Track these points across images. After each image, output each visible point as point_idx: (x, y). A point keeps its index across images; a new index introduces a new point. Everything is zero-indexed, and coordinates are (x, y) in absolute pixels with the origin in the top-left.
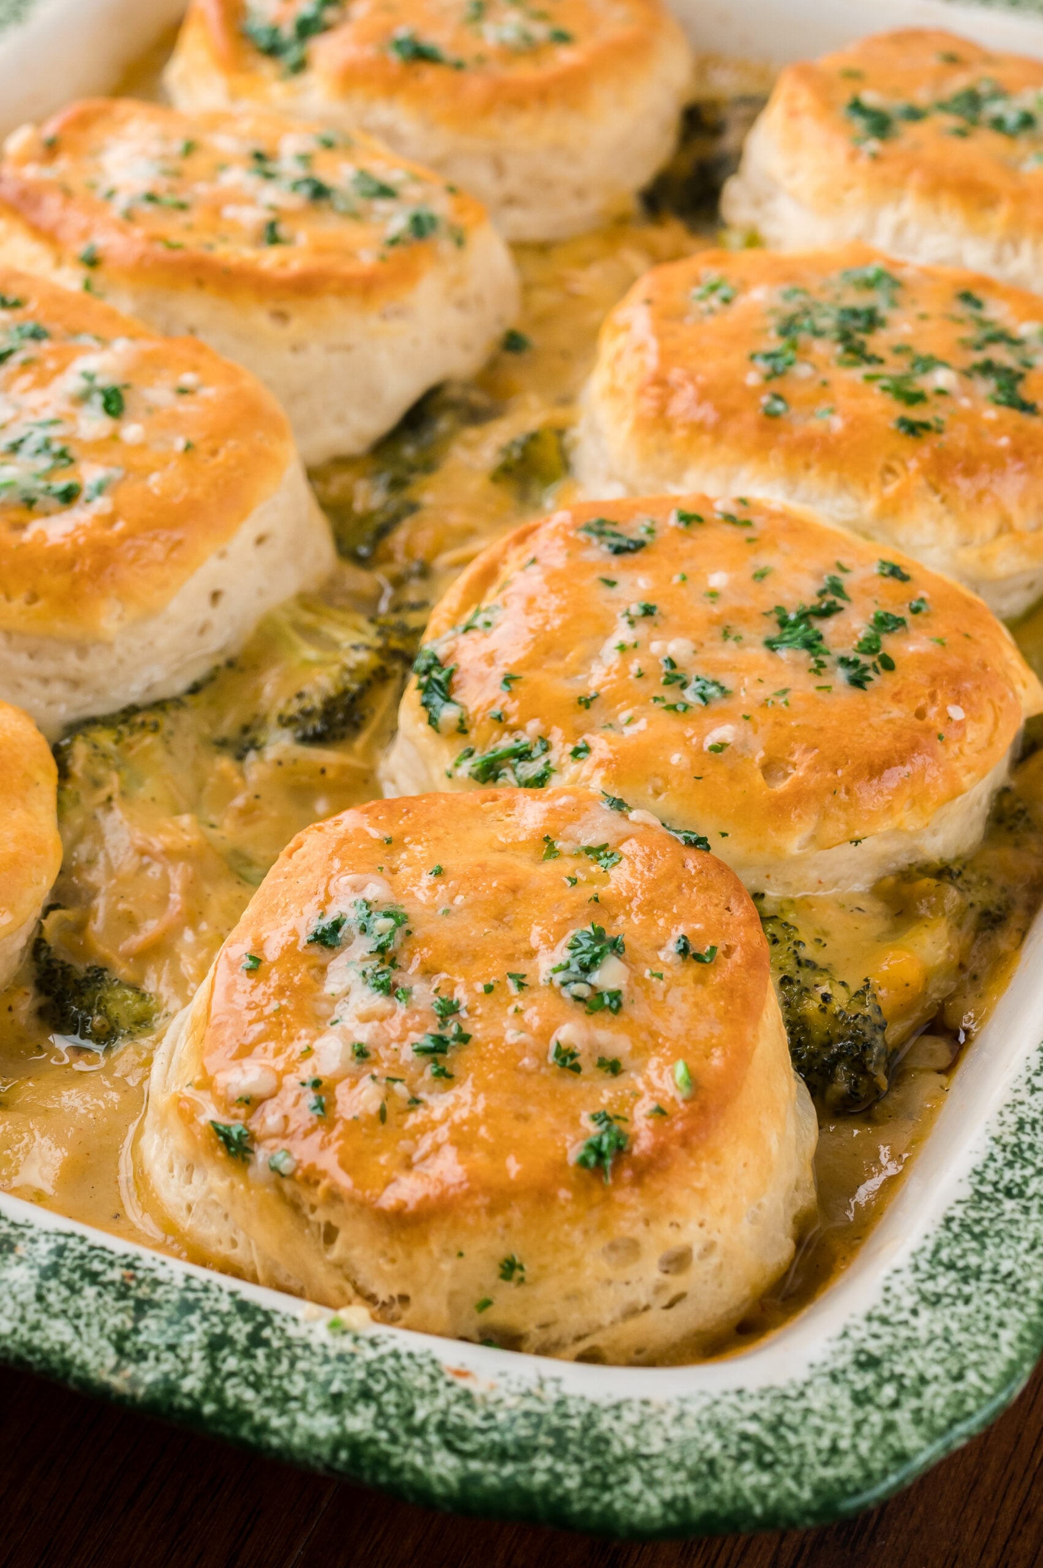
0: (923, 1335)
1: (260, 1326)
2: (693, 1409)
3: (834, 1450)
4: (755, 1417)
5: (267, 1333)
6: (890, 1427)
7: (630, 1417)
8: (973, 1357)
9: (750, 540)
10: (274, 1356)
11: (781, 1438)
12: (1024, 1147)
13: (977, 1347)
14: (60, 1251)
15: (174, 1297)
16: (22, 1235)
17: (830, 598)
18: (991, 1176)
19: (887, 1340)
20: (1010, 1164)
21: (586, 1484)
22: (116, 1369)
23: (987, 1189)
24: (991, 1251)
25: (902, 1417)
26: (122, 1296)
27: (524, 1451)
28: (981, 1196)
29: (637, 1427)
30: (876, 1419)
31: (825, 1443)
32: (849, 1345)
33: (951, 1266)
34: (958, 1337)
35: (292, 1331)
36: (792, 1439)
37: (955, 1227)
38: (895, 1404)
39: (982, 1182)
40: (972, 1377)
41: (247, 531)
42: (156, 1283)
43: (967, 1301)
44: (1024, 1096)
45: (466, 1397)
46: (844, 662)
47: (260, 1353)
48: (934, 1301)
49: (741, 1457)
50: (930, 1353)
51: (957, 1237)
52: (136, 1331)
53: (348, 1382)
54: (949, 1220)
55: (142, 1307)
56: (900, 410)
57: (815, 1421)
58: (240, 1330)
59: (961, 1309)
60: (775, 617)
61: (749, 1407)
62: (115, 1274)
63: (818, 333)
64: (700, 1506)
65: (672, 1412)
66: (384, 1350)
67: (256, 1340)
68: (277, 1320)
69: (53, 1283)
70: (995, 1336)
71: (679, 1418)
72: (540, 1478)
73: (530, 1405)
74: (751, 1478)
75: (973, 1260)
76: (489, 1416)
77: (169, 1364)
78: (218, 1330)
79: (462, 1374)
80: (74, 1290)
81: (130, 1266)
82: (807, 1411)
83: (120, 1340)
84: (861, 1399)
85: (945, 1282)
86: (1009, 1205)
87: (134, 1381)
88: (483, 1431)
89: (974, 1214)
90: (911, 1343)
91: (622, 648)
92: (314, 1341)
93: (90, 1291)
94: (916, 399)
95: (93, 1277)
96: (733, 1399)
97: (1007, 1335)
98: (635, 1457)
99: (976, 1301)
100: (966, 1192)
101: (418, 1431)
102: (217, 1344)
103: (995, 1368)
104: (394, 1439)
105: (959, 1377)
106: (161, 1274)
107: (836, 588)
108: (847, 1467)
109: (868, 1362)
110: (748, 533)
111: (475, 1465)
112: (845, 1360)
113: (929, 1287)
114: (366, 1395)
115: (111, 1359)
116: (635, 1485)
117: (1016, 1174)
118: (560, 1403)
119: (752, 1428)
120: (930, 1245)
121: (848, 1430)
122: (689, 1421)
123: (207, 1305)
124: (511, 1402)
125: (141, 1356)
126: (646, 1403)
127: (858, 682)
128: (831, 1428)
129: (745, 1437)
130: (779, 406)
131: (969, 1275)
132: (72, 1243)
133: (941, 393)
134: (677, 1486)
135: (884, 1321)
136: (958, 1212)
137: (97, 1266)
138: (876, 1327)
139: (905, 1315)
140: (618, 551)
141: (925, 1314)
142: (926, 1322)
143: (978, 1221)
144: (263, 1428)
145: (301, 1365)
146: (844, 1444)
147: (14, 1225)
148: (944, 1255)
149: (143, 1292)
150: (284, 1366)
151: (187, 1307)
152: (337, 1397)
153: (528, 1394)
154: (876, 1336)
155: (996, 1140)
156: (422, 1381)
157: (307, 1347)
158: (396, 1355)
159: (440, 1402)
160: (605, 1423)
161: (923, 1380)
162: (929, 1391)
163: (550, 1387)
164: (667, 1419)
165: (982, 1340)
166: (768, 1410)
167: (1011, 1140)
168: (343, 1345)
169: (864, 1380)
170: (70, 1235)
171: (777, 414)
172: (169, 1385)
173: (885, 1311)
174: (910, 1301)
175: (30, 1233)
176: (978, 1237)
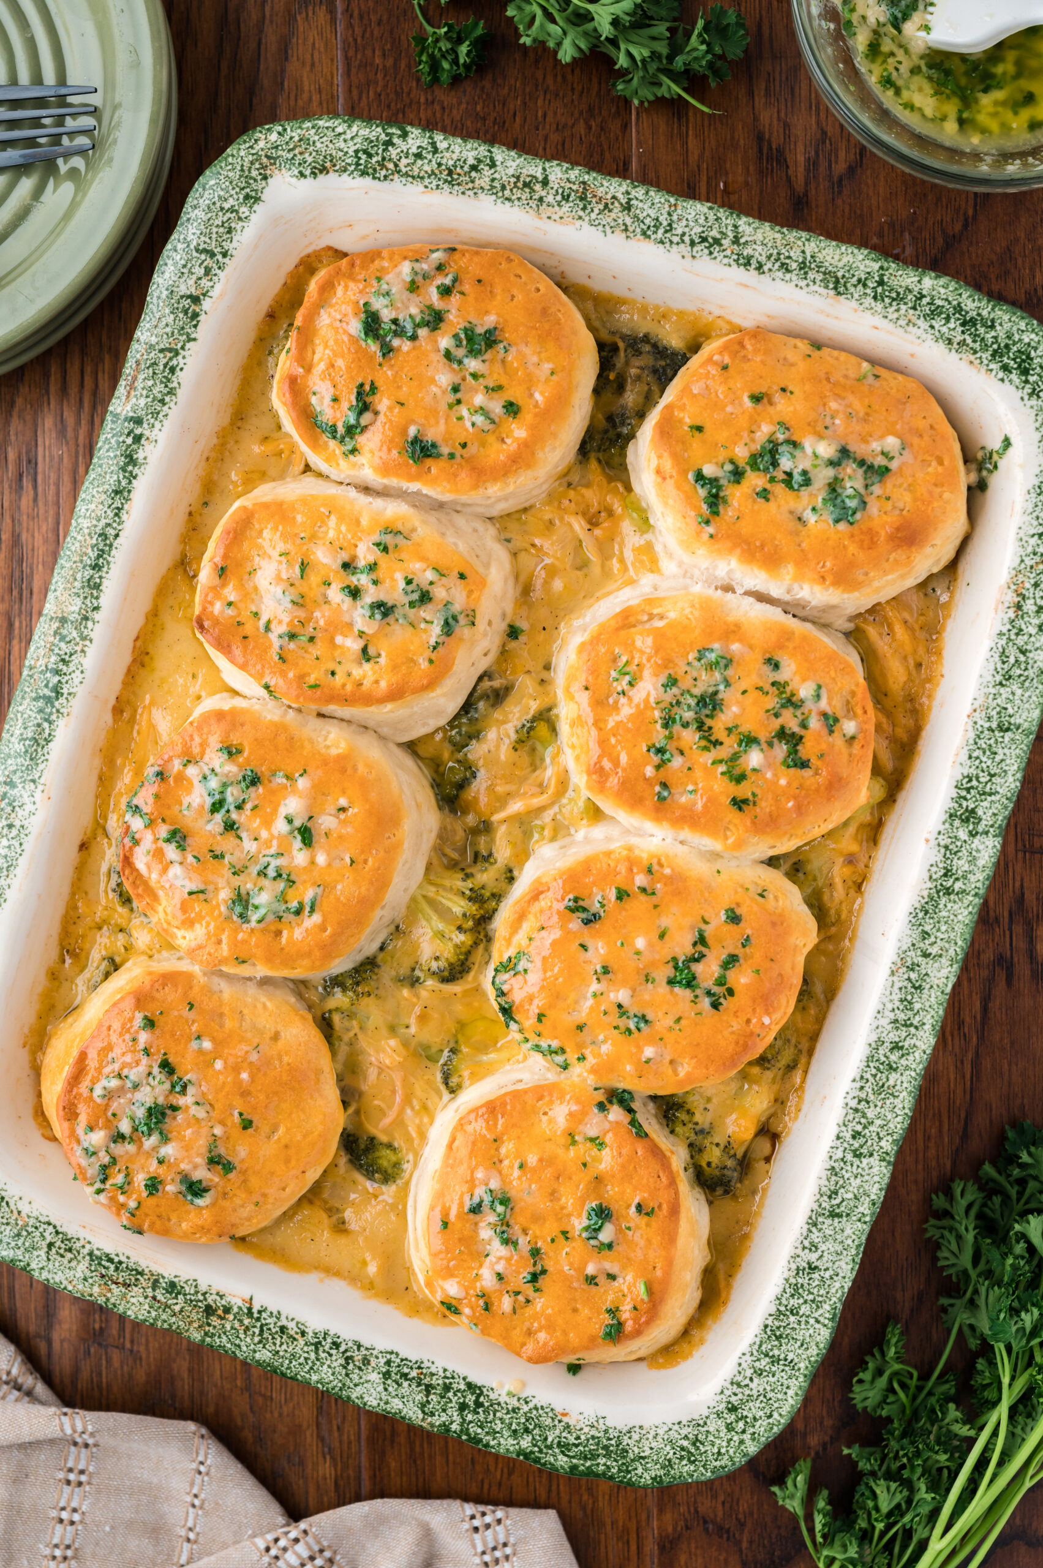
0: (755, 1393)
1: (478, 1396)
2: (661, 1432)
3: (719, 1453)
4: (686, 1437)
5: (482, 1399)
6: (742, 1442)
7: (636, 1437)
8: (776, 1405)
9: (656, 907)
10: (487, 1412)
11: (698, 1448)
12: (799, 1285)
13: (778, 1399)
14: (388, 1363)
15: (440, 1382)
16: (371, 1355)
17: (700, 948)
18: (784, 1302)
19: (740, 1396)
20: (792, 1296)
21: (620, 1471)
22: (423, 1420)
23: (782, 1308)
24: (784, 1346)
25: (747, 1437)
26: (419, 1385)
27: (594, 1456)
28: (780, 1313)
29: (639, 1441)
30: (736, 1438)
31: (715, 1450)
32: (724, 1397)
33: (767, 1355)
34: (770, 1395)
35: (492, 1396)
36: (703, 1449)
37: (768, 1331)
38: (744, 1432)
39: (780, 1304)
40: (776, 1415)
42: (432, 1375)
43: (774, 1374)
44: (799, 1251)
45: (568, 1428)
46: (709, 993)
47: (480, 1410)
48: (759, 1373)
49: (682, 1458)
50: (758, 1403)
51: (769, 1338)
52: (428, 1402)
53: (518, 1424)
54: (766, 1326)
55: (429, 1388)
56: (733, 790)
57: (711, 1438)
58: (470, 1399)
59: (771, 1379)
60: (671, 964)
61: (684, 1432)
62: (414, 1373)
63: (686, 725)
64: (666, 1480)
65: (653, 1433)
66: (531, 1405)
67: (478, 1404)
68: (485, 1391)
69: (389, 1382)
70: (785, 1394)
71: (655, 1437)
72: (601, 1468)
73: (594, 1432)
74: (686, 1468)
75: (776, 1352)
76: (578, 1438)
77: (444, 1418)
78: (461, 1399)
79: (565, 1414)
80: (399, 1385)
81: (419, 1368)
82: (708, 1433)
83: (423, 1406)
84: (729, 1428)
85: (764, 1363)
86: (792, 1319)
87: (432, 1425)
88: (577, 1446)
89: (777, 1323)
90: (750, 1398)
91: (595, 995)
92: (502, 1400)
93: (406, 1384)
94: (740, 778)
95: (405, 1376)
96: (676, 1427)
97: (791, 1393)
98: (639, 1457)
99: (777, 1375)
100: (773, 1310)
101: (550, 1447)
102: (463, 1407)
103: (786, 1409)
104: (541, 1451)
105: (770, 1416)
106: (433, 1370)
107: (702, 940)
108: (725, 1461)
109: (733, 1409)
110: (654, 900)
111: (575, 1461)
112: (722, 1406)
113: (757, 1365)
114: (527, 1431)
115: (421, 1416)
116: (640, 1471)
117: (793, 1302)
118: (606, 1432)
119: (685, 1443)
120: (758, 1341)
121: (724, 1444)
122: (659, 1439)
123: (455, 1386)
124: (586, 1430)
125: (432, 1414)
126: (641, 1427)
127: (715, 1006)
128: (718, 1442)
129: (683, 1449)
130: (665, 794)
131: (775, 1361)
132: (393, 1357)
133: (754, 770)
134: (656, 1471)
135: (739, 1385)
136: (769, 1322)
137: (406, 1370)
138: (735, 1389)
139: (747, 1381)
140: (587, 922)
141: (756, 1381)
142: (757, 1385)
143: (778, 1328)
144: (487, 1445)
145: (498, 1415)
146: (723, 1451)
147: (367, 1349)
148: (764, 1347)
149: (427, 1381)
150: (491, 1417)
151: (447, 1388)
152: (515, 1431)
153: (592, 1427)
154: (735, 1393)
155: (787, 1279)
156: (549, 1422)
157: (499, 1404)
158: (536, 1408)
159: (557, 1432)
160: (625, 1440)
161: (755, 1419)
162: (758, 1424)
163: (601, 1421)
164: (650, 1436)
165: (780, 1396)
166: (691, 1432)
167: (793, 1281)
168: (514, 1402)
169: (731, 1418)
170: (392, 1353)
171: (665, 799)
172: (446, 1427)
173: (739, 1378)
174: (749, 1373)
175: (375, 1352)
176: (778, 1338)
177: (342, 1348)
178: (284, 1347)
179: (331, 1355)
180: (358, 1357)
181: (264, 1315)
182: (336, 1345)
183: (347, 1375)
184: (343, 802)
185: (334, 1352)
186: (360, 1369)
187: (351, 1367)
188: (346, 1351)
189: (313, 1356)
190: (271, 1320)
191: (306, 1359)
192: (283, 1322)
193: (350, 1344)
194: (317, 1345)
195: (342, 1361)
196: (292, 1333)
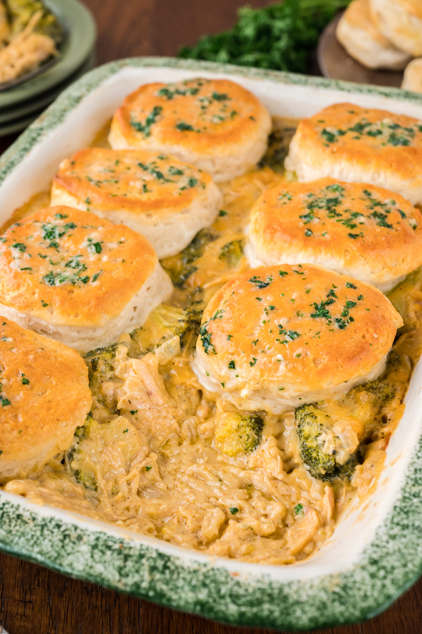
0: (391, 551)
1: (166, 562)
2: (316, 583)
3: (365, 596)
4: (337, 585)
5: (169, 564)
6: (384, 586)
7: (294, 587)
8: (409, 558)
9: (304, 279)
10: (172, 573)
11: (347, 593)
12: (418, 479)
13: (410, 554)
14: (97, 539)
15: (137, 553)
16: (85, 534)
17: (331, 297)
18: (408, 490)
19: (379, 553)
20: (414, 485)
21: (282, 613)
22: (119, 581)
23: (407, 495)
24: (411, 518)
25: (388, 582)
26: (119, 554)
27: (259, 602)
28: (405, 498)
29: (297, 592)
30: (379, 583)
31: (362, 593)
32: (367, 556)
33: (398, 524)
34: (404, 551)
35: (178, 563)
36: (351, 593)
37: (398, 510)
38: (385, 578)
39: (405, 492)
40: (410, 566)
41: (144, 287)
42: (130, 548)
43: (405, 536)
44: (416, 460)
45: (238, 584)
46: (337, 320)
47: (167, 572)
48: (393, 537)
49: (334, 601)
50: (395, 557)
51: (399, 514)
52: (125, 567)
53: (198, 580)
54: (395, 507)
55: (126, 558)
56: (349, 231)
57: (358, 585)
58: (160, 564)
59: (404, 540)
60: (313, 307)
61: (335, 581)
62: (117, 546)
63: (321, 208)
64: (322, 620)
65: (309, 585)
66: (209, 567)
67: (166, 567)
68: (172, 559)
69: (96, 551)
70: (416, 550)
71: (311, 587)
72: (266, 613)
73: (260, 585)
74: (338, 608)
75: (405, 522)
77: (137, 578)
78: (152, 564)
79: (236, 574)
80: (103, 553)
81: (121, 543)
82: (355, 582)
83: (120, 570)
84: (373, 576)
85: (397, 530)
86: (415, 500)
87: (126, 585)
88: (244, 596)
89: (404, 504)
90: (388, 554)
91: (265, 322)
92: (185, 565)
93: (109, 553)
94: (353, 226)
95: (109, 548)
96: (329, 579)
98: (297, 603)
99: (408, 537)
100: (400, 496)
101: (222, 597)
102: (153, 569)
103: (417, 562)
104: (215, 601)
105: (405, 566)
106: (132, 545)
107: (332, 294)
108: (370, 602)
109: (374, 562)
110: (303, 276)
111: (243, 609)
112: (366, 562)
113: (392, 532)
114: (205, 585)
115: (117, 577)
116: (298, 613)
118: (270, 584)
119: (337, 589)
120: (390, 517)
121: (369, 588)
122: (315, 588)
123: (148, 555)
124: (253, 584)
125: (127, 575)
126: (299, 581)
127: (342, 327)
128: (363, 588)
130: (310, 233)
131: (405, 527)
132: (102, 535)
133: (361, 223)
134: (312, 612)
135: (377, 546)
136: (398, 504)
137: (110, 543)
138: (375, 549)
139: (384, 544)
140: (262, 287)
141: (391, 543)
142: (392, 546)
143: (405, 507)
144: (169, 600)
145: (182, 575)
146: (369, 593)
147: (82, 530)
148: (396, 520)
149: (126, 552)
150: (175, 576)
151: (141, 556)
152: (194, 587)
153: (258, 581)
154: (375, 552)
155: (408, 477)
156: (223, 579)
157: (183, 568)
158: (213, 569)
159: (229, 586)
160: (286, 590)
161: (393, 568)
162: (396, 572)
163: (266, 577)
164: (307, 587)
165: (412, 551)
166: (342, 582)
167: (413, 477)
168: (196, 566)
169: (373, 569)
170: (101, 533)
171: (309, 236)
172: (137, 585)
173: (377, 542)
174: (385, 538)
175: (88, 533)
176: (407, 513)
177: (63, 529)
178: (17, 528)
179: (52, 532)
180: (74, 535)
181: (7, 506)
182: (58, 526)
183: (63, 547)
184: (123, 239)
185: (56, 530)
186: (74, 543)
187: (67, 541)
188: (66, 530)
189: (38, 533)
190: (11, 510)
191: (33, 536)
192: (20, 511)
193: (69, 526)
194: (43, 527)
195: (61, 537)
196: (25, 518)
